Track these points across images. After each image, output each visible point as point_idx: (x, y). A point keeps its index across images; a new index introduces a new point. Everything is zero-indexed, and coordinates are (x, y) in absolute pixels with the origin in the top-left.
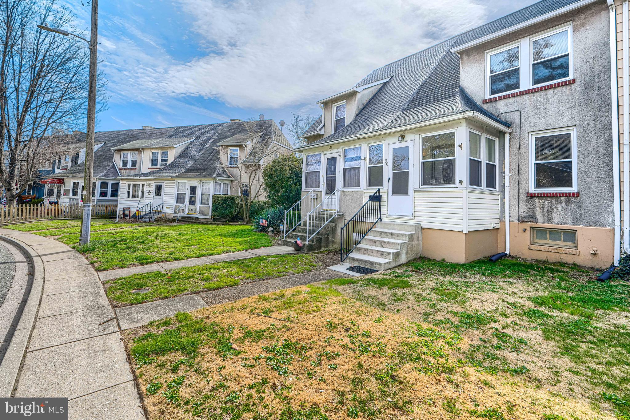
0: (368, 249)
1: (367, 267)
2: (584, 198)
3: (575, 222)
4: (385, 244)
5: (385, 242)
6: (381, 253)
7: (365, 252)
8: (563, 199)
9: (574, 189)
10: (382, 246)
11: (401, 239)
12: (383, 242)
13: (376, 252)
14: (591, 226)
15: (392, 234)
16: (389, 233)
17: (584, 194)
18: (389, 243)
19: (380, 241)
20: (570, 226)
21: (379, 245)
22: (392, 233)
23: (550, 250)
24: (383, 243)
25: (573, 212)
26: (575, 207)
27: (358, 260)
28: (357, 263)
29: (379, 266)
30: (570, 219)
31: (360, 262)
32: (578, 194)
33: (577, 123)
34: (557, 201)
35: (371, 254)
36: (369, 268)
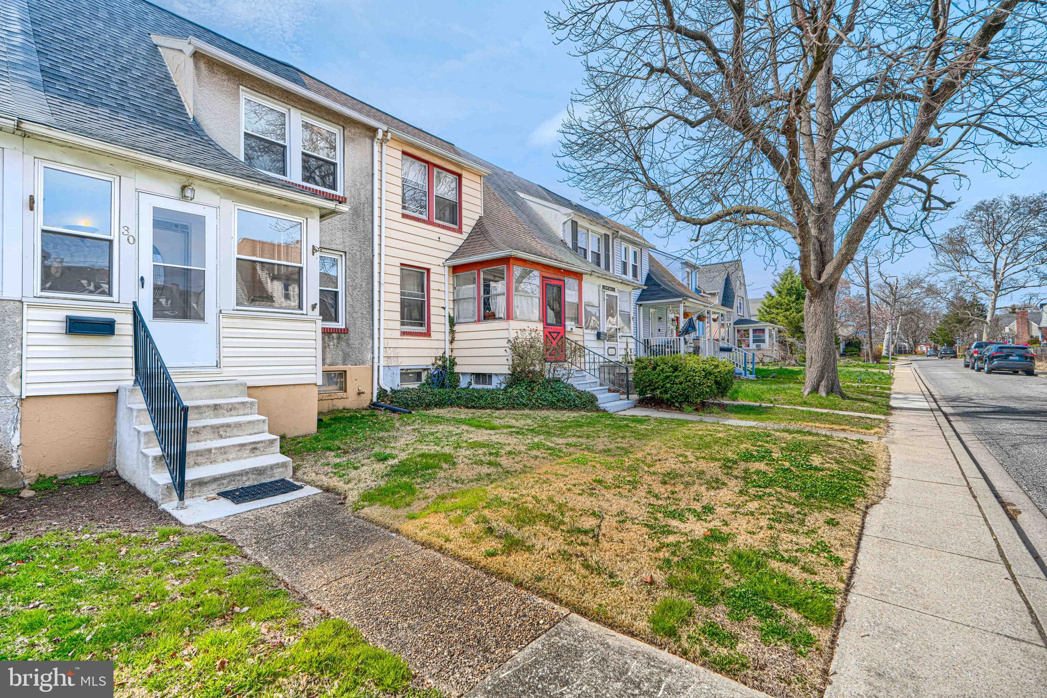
0: (210, 451)
1: (247, 484)
2: (351, 335)
3: (344, 363)
4: (228, 429)
5: (228, 425)
6: (251, 447)
7: (200, 460)
8: (334, 335)
9: (340, 325)
10: (221, 437)
11: (241, 412)
12: (222, 426)
13: (237, 449)
14: (356, 365)
15: (216, 407)
16: (208, 406)
17: (351, 330)
18: (238, 425)
19: (212, 427)
20: (341, 367)
21: (211, 436)
22: (216, 405)
23: (324, 398)
24: (221, 429)
25: (343, 351)
26: (344, 344)
27: (215, 479)
28: (214, 486)
29: (281, 470)
30: (340, 360)
31: (225, 482)
32: (345, 331)
33: (347, 250)
34: (329, 338)
35: (221, 457)
36: (256, 483)
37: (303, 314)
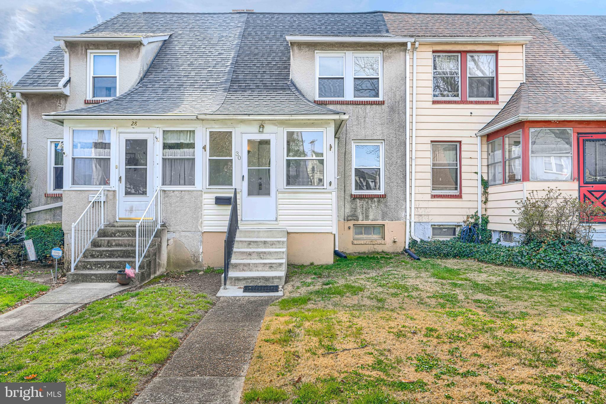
0: (249, 264)
1: (260, 284)
2: (389, 199)
3: (383, 219)
4: (265, 255)
5: (265, 253)
6: (269, 265)
7: (245, 268)
8: (376, 199)
9: (382, 192)
10: (261, 258)
11: (278, 247)
12: (262, 252)
13: (262, 265)
14: (392, 220)
15: (265, 242)
16: (261, 242)
17: (388, 195)
18: (270, 253)
19: (257, 252)
20: (380, 222)
21: (257, 257)
22: (265, 241)
23: (367, 243)
24: (261, 254)
25: (382, 210)
26: (383, 206)
27: (245, 279)
28: (244, 282)
29: (278, 280)
30: (380, 216)
31: (249, 281)
32: (384, 196)
33: (385, 138)
34: (372, 201)
35: (255, 269)
36: (264, 285)
37: (324, 189)
